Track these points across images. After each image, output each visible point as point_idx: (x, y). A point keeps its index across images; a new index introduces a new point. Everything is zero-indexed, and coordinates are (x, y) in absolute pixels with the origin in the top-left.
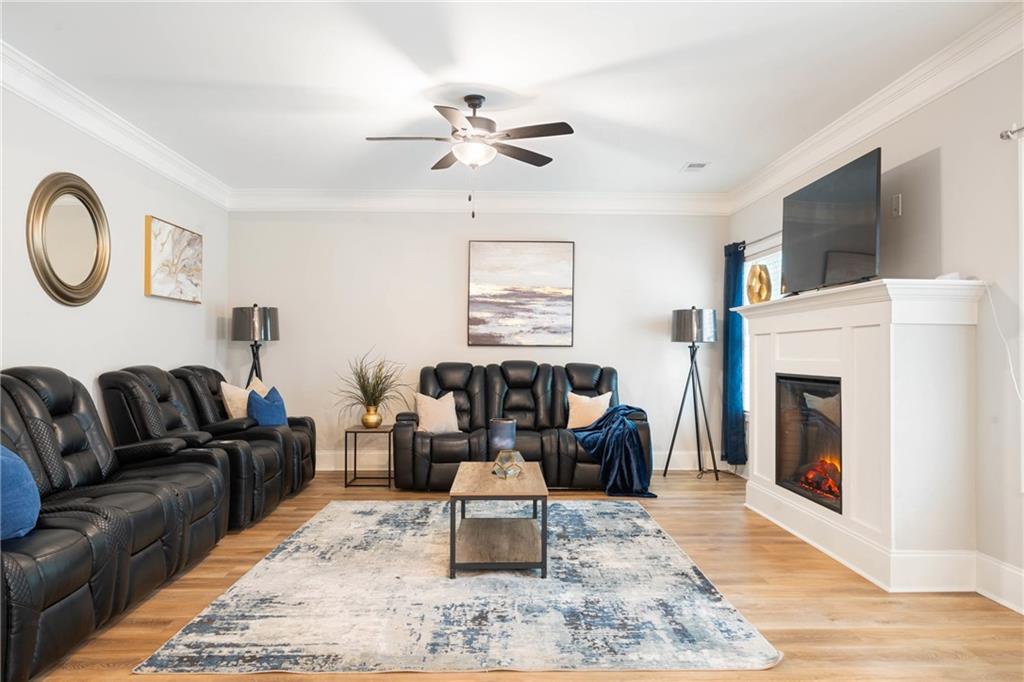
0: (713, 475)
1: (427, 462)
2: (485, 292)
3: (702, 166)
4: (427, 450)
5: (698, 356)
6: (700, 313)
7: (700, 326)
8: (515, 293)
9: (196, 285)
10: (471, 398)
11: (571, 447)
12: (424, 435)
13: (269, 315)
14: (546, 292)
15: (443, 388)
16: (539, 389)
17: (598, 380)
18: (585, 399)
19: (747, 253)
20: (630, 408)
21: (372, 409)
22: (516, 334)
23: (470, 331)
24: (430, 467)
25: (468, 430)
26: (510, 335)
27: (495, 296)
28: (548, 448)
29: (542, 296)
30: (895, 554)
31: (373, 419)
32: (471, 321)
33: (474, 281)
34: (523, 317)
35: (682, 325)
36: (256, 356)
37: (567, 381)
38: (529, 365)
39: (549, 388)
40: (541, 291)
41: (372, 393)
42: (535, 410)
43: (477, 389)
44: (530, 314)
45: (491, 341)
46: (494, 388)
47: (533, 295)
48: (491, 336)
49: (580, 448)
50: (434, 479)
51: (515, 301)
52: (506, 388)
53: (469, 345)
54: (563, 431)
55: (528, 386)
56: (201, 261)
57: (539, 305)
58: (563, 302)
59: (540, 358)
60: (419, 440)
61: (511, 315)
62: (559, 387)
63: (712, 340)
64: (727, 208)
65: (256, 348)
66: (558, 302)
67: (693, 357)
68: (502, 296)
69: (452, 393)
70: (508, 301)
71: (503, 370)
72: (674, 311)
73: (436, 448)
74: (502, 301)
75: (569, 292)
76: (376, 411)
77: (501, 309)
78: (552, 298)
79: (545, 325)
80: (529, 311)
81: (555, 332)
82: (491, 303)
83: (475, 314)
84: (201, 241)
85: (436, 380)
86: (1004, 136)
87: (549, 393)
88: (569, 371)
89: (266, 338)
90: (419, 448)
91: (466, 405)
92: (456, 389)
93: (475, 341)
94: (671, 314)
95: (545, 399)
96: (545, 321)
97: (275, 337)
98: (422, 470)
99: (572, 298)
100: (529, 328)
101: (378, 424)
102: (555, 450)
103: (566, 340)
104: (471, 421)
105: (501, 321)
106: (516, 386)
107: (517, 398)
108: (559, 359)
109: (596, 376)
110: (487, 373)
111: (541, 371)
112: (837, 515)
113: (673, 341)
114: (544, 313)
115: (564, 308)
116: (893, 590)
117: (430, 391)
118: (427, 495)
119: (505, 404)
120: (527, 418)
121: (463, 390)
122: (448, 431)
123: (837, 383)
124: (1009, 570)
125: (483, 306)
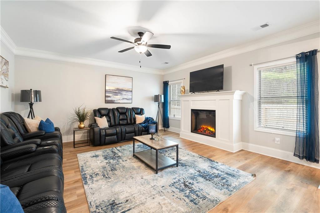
0: (164, 131)
1: (104, 137)
2: (110, 89)
3: (168, 63)
4: (104, 133)
5: (159, 106)
6: (161, 96)
7: (161, 98)
8: (118, 89)
9: (7, 81)
10: (110, 118)
11: (142, 128)
12: (102, 129)
13: (37, 93)
14: (126, 89)
15: (101, 116)
16: (127, 114)
17: (141, 112)
18: (139, 116)
19: (169, 83)
20: (150, 118)
21: (82, 123)
22: (118, 100)
23: (106, 99)
24: (105, 138)
25: (111, 126)
26: (117, 100)
27: (113, 90)
28: (136, 129)
29: (125, 90)
30: (234, 145)
31: (82, 126)
32: (106, 96)
33: (108, 86)
34: (120, 96)
35: (156, 98)
36: (31, 108)
37: (133, 112)
38: (123, 108)
40: (125, 89)
41: (81, 118)
42: (127, 119)
43: (111, 115)
44: (122, 95)
45: (112, 102)
46: (115, 114)
47: (123, 90)
48: (112, 101)
49: (143, 128)
50: (106, 141)
51: (118, 91)
52: (119, 114)
53: (105, 103)
54: (135, 125)
55: (124, 114)
56: (8, 71)
57: (124, 93)
58: (129, 92)
59: (126, 106)
60: (101, 131)
61: (117, 95)
62: (132, 113)
63: (163, 102)
64: (163, 73)
65: (31, 105)
68: (115, 90)
69: (105, 116)
70: (116, 91)
71: (117, 109)
72: (155, 95)
73: (107, 133)
74: (115, 91)
75: (131, 90)
76: (83, 123)
77: (114, 93)
78: (127, 91)
80: (122, 94)
81: (128, 100)
82: (112, 92)
83: (107, 95)
84: (8, 64)
85: (99, 112)
86: (251, 65)
87: (130, 115)
88: (133, 109)
89: (37, 101)
90: (102, 133)
91: (109, 120)
93: (107, 102)
94: (154, 96)
95: (129, 117)
96: (125, 97)
97: (40, 101)
98: (103, 139)
99: (132, 91)
100: (122, 99)
101: (84, 127)
102: (138, 130)
103: (130, 101)
104: (111, 124)
105: (114, 97)
106: (121, 114)
107: (121, 117)
108: (130, 106)
109: (140, 110)
110: (113, 110)
111: (127, 109)
112: (214, 138)
113: (155, 102)
114: (125, 95)
115: (130, 94)
116: (234, 152)
117: (98, 116)
118: (105, 147)
119: (119, 118)
120: (125, 122)
121: (107, 115)
122: (106, 127)
123: (214, 111)
124: (250, 145)
125: (109, 92)
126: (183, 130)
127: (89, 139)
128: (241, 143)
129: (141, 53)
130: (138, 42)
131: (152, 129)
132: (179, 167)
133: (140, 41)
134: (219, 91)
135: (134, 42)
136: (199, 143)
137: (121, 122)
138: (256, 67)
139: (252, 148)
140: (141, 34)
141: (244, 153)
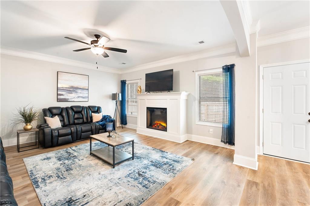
0: (122, 128)
1: (57, 137)
2: (63, 86)
3: (125, 64)
4: (57, 134)
5: (117, 104)
6: (119, 94)
7: (119, 96)
8: (72, 87)
10: (63, 117)
11: (99, 127)
12: (54, 130)
14: (81, 88)
15: (53, 115)
16: (83, 113)
17: (98, 110)
18: (96, 114)
19: (127, 82)
20: (108, 116)
21: (28, 124)
23: (58, 98)
24: (58, 139)
25: (64, 126)
26: (71, 99)
27: (66, 88)
28: (93, 128)
29: (80, 88)
30: (181, 137)
31: (29, 127)
32: (58, 95)
33: (60, 83)
34: (75, 94)
35: (114, 97)
37: (90, 110)
38: (79, 107)
39: (86, 112)
40: (80, 87)
41: (28, 118)
42: (83, 118)
43: (64, 114)
44: (77, 93)
45: (65, 100)
46: (69, 113)
48: (65, 99)
49: (101, 126)
50: (59, 142)
51: (73, 89)
52: (74, 113)
53: (57, 101)
54: (92, 124)
55: (80, 112)
57: (79, 91)
58: (85, 90)
59: (82, 104)
60: (53, 131)
62: (88, 112)
63: (121, 100)
64: (120, 73)
66: (84, 90)
67: (116, 103)
69: (57, 116)
71: (72, 108)
72: (113, 94)
73: (60, 133)
74: (69, 89)
75: (87, 88)
76: (30, 124)
78: (83, 89)
79: (81, 96)
80: (77, 92)
81: (84, 98)
82: (65, 90)
83: (59, 93)
85: (50, 112)
86: (193, 71)
87: (86, 114)
88: (90, 107)
90: (54, 134)
91: (62, 119)
92: (58, 115)
94: (111, 94)
96: (81, 95)
98: (55, 140)
99: (88, 89)
101: (31, 128)
102: (95, 128)
103: (86, 100)
104: (64, 123)
105: (68, 95)
106: (76, 112)
107: (76, 116)
108: (86, 105)
109: (97, 108)
110: (67, 109)
111: (83, 108)
112: (166, 132)
113: (112, 100)
114: (81, 93)
115: (86, 92)
116: (181, 143)
117: (48, 116)
118: (58, 148)
119: (74, 117)
120: (81, 121)
121: (60, 115)
122: (59, 127)
123: (166, 109)
124: (193, 135)
125: (62, 90)
126: (139, 126)
127: (37, 141)
128: (187, 134)
129: (97, 54)
130: (95, 44)
131: (110, 127)
132: (134, 160)
133: (97, 43)
134: (170, 91)
135: (90, 43)
136: (153, 137)
137: (76, 121)
138: (197, 73)
139: (195, 138)
140: (98, 36)
141: (189, 143)
